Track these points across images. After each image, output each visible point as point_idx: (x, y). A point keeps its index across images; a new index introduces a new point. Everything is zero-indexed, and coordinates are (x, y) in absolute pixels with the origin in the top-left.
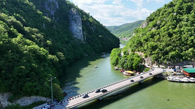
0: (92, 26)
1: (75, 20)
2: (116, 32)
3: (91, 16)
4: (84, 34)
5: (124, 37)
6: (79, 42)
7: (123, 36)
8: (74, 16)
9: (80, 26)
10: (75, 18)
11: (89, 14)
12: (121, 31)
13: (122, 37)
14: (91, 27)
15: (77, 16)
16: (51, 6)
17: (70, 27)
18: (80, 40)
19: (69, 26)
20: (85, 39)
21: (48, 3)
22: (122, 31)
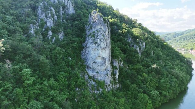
0: (138, 43)
1: (93, 36)
2: (177, 41)
3: (140, 24)
4: (114, 64)
5: (192, 49)
6: (98, 90)
7: (189, 48)
8: (93, 28)
9: (104, 49)
10: (94, 32)
11: (137, 20)
12: (184, 40)
13: (187, 50)
14: (135, 45)
15: (99, 27)
16: (51, 10)
17: (84, 51)
18: (100, 84)
19: (83, 48)
20: (117, 76)
21: (46, 4)
22: (187, 39)
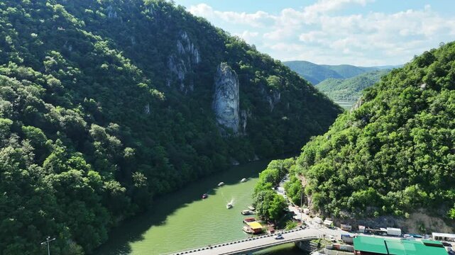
0: (271, 94)
1: (222, 88)
4: (242, 115)
8: (222, 81)
10: (223, 85)
15: (228, 80)
16: (181, 63)
17: (214, 102)
18: (229, 131)
19: (213, 99)
21: (176, 56)
